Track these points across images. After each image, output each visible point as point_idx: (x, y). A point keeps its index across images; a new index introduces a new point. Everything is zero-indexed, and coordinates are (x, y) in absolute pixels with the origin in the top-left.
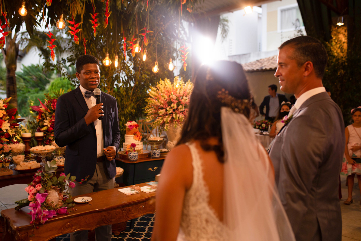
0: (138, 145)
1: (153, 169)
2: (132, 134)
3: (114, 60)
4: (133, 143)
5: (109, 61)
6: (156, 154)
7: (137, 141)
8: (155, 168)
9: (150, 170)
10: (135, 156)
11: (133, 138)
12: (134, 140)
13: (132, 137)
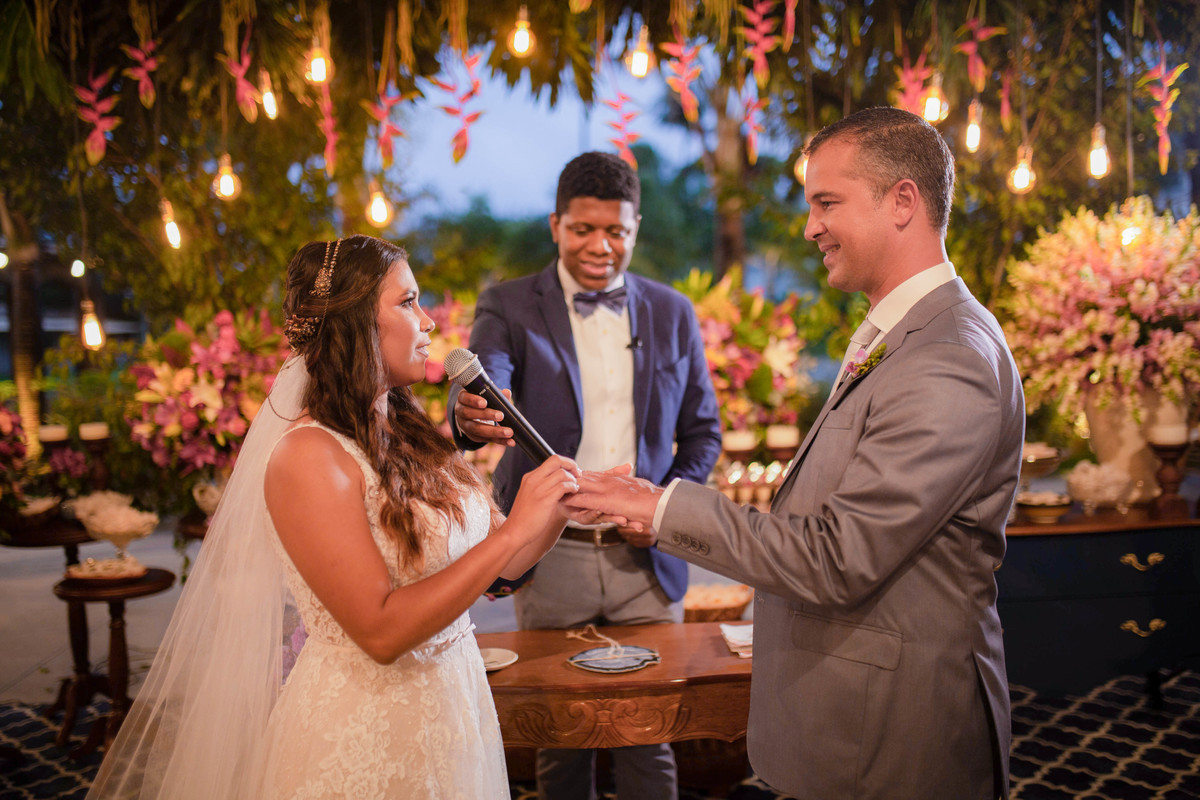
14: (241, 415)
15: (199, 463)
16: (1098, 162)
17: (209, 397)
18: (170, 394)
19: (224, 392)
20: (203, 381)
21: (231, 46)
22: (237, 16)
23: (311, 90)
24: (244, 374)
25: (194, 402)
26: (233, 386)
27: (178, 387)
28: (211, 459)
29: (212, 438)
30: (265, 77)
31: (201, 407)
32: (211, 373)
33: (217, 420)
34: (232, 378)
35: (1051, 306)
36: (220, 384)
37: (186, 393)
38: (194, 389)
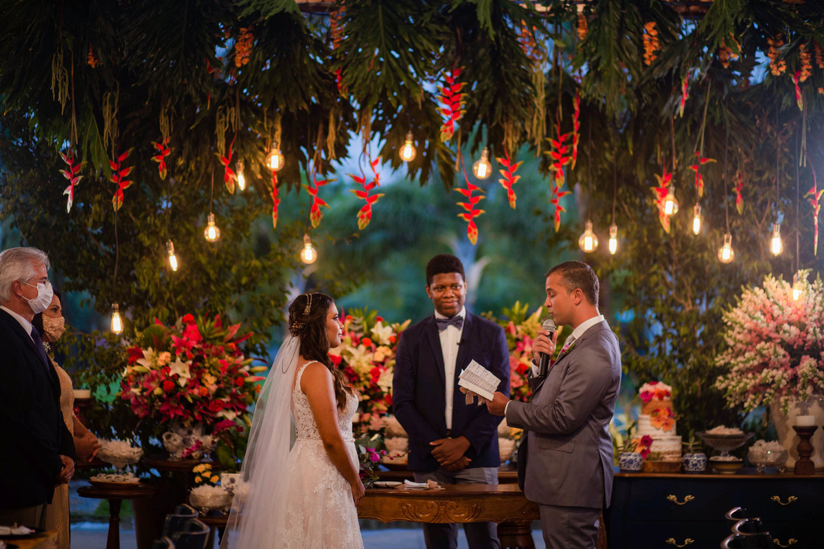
0: (660, 440)
1: (681, 499)
2: (648, 414)
3: (609, 236)
4: (647, 433)
5: (593, 239)
6: (690, 464)
7: (661, 432)
8: (686, 499)
9: (672, 502)
10: (631, 462)
11: (648, 422)
12: (653, 428)
13: (647, 419)
14: (203, 385)
15: (172, 416)
16: (776, 246)
17: (182, 371)
18: (152, 368)
19: (192, 368)
20: (178, 359)
21: (221, 145)
22: (226, 126)
23: (264, 171)
24: (205, 357)
25: (171, 374)
26: (199, 364)
27: (161, 363)
28: (180, 413)
29: (183, 399)
30: (241, 165)
31: (177, 376)
32: (184, 355)
33: (186, 385)
34: (199, 359)
35: (740, 337)
36: (190, 362)
37: (166, 368)
38: (172, 365)
